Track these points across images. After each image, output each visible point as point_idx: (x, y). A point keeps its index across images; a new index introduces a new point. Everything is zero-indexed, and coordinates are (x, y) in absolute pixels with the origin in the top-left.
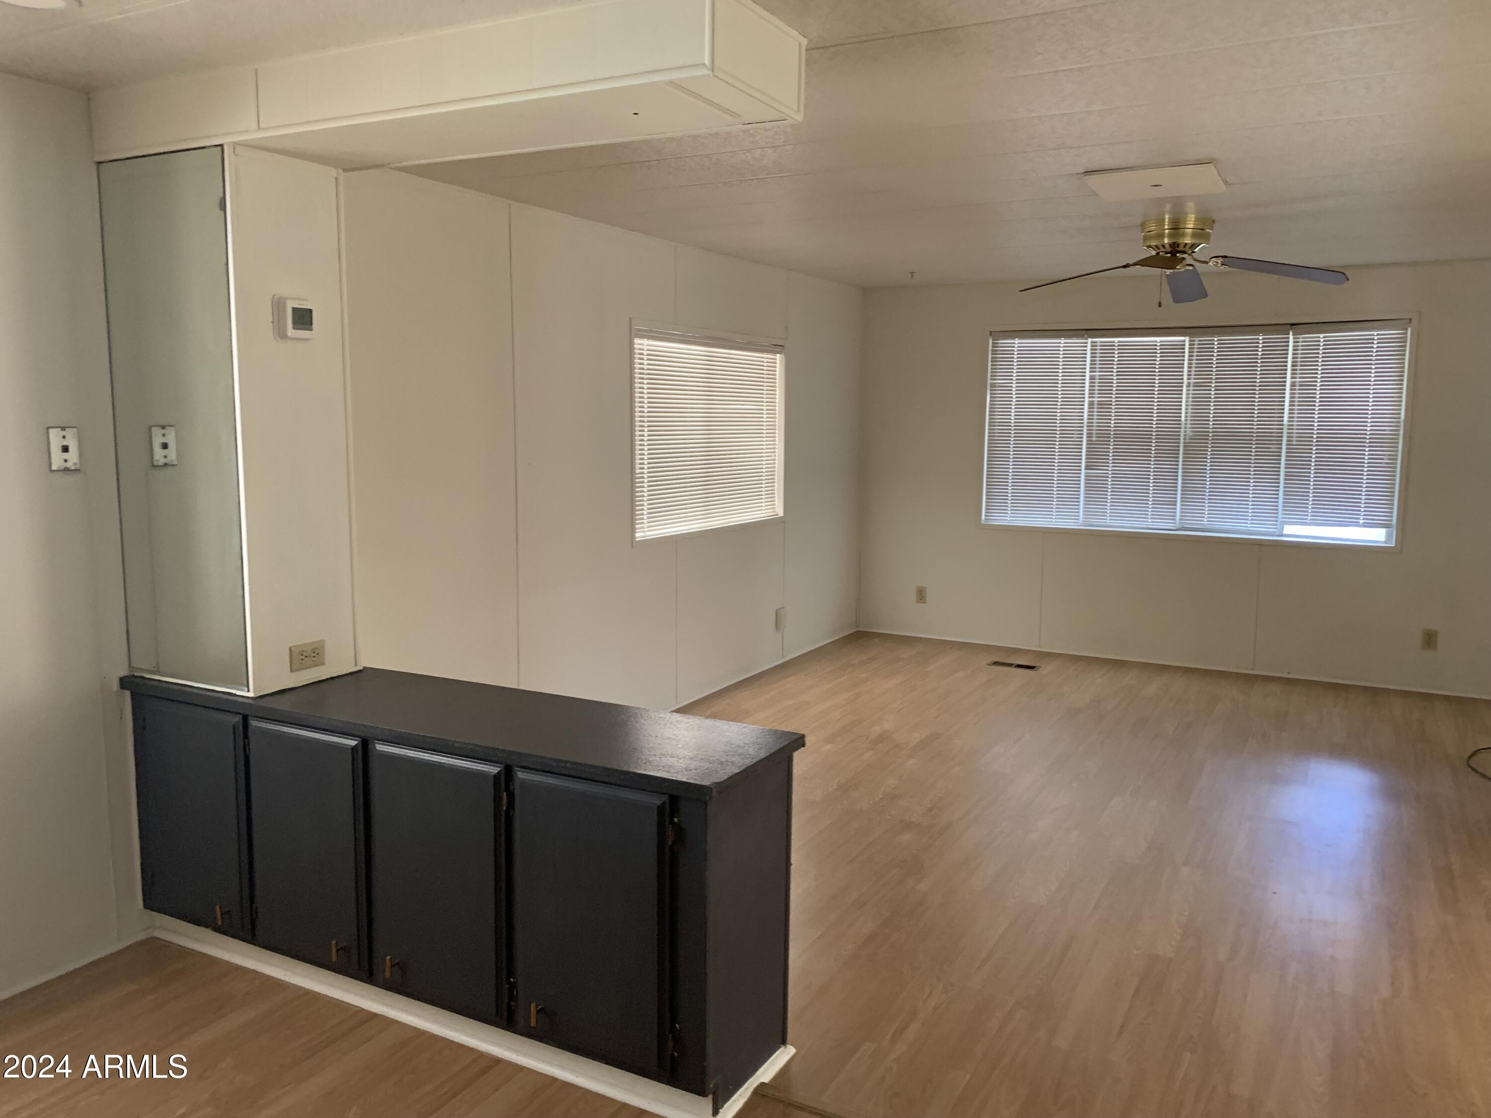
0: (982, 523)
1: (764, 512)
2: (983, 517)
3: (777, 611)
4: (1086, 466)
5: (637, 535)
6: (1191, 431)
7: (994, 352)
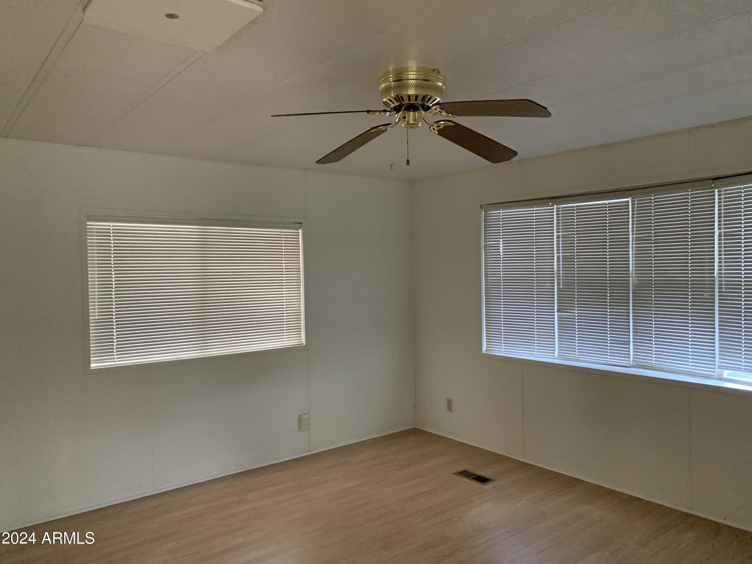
0: (483, 352)
1: (285, 342)
2: (484, 348)
3: (300, 416)
4: (558, 309)
5: (92, 365)
6: (637, 280)
7: (485, 221)
